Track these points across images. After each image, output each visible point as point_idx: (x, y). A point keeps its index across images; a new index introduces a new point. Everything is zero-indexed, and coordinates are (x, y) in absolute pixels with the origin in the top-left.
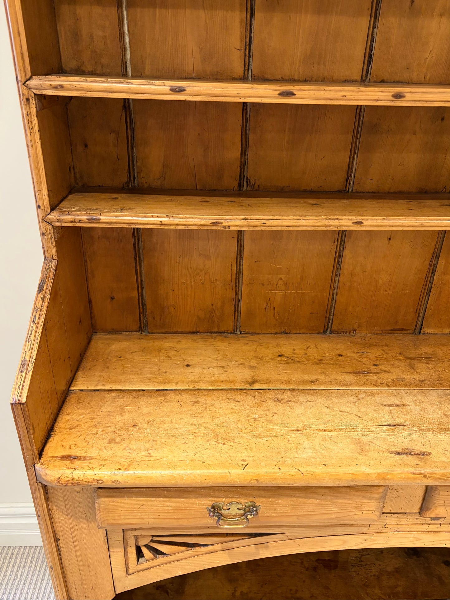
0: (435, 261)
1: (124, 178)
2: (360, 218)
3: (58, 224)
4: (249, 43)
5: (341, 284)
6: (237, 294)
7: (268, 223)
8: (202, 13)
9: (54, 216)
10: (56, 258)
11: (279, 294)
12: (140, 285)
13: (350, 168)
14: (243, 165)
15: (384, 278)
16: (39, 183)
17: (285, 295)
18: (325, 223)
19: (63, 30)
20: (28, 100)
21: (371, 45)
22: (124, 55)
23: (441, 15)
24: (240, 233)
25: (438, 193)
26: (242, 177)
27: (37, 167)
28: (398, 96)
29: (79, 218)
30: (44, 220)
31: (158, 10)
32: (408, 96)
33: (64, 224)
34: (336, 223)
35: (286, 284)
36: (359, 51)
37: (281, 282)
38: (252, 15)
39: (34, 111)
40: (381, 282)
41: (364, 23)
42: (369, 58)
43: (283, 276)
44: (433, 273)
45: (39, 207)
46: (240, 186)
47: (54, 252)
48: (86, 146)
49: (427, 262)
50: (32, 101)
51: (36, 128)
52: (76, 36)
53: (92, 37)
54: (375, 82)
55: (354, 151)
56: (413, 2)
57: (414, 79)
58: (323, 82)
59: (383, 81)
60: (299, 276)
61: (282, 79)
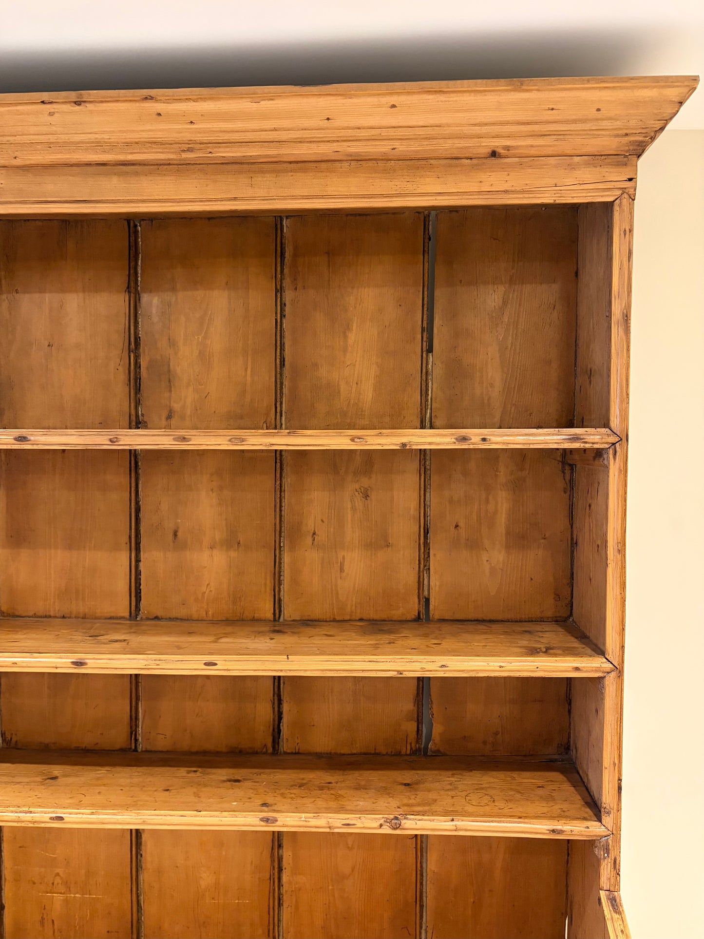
0: (277, 851)
11: (58, 898)
13: (134, 719)
15: (206, 879)
17: (66, 901)
23: (212, 548)
25: (254, 753)
35: (66, 884)
36: (122, 585)
37: (58, 880)
40: (203, 884)
42: (136, 593)
43: (61, 871)
44: (280, 870)
49: (267, 854)
54: (148, 619)
55: (135, 699)
56: (175, 534)
57: (195, 616)
58: (84, 618)
59: (157, 618)
60: (83, 872)
61: (35, 616)
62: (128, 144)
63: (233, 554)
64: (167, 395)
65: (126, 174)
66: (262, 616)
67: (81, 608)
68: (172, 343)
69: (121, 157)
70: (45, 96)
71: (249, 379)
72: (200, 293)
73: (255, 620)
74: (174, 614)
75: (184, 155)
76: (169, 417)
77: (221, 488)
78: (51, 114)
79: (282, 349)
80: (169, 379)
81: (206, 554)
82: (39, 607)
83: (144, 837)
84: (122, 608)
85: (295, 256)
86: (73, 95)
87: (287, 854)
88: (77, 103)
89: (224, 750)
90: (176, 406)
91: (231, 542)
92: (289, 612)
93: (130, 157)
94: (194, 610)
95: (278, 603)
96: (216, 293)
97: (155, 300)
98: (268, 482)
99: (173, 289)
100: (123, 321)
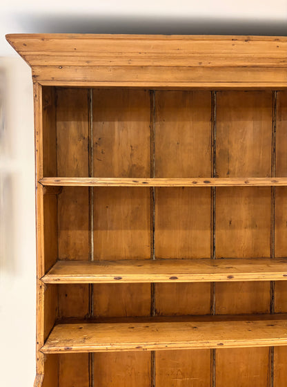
0: (271, 354)
1: (86, 311)
2: (221, 341)
3: (47, 353)
4: (153, 243)
5: (217, 373)
6: (152, 382)
7: (169, 346)
8: (129, 231)
9: (45, 348)
10: (43, 373)
11: (179, 381)
12: (91, 378)
13: (212, 301)
14: (153, 302)
15: (243, 368)
16: (40, 329)
17: (183, 382)
18: (201, 345)
19: (60, 241)
20: (41, 287)
21: (214, 242)
22: (91, 251)
23: (245, 228)
24: (153, 352)
25: (263, 314)
26: (152, 309)
27: (40, 321)
28: (230, 277)
29: (60, 348)
30: (40, 351)
31: (108, 231)
32: (235, 277)
33: (50, 353)
34: (208, 345)
35: (183, 374)
36: (208, 245)
37: (179, 372)
38: (154, 231)
39: (43, 292)
40: (241, 370)
41: (208, 233)
42: (213, 248)
43: (180, 369)
44: (272, 362)
45: (38, 343)
46: (152, 313)
47: (42, 370)
48: (66, 295)
49: (267, 356)
50: (43, 287)
51: (43, 300)
52: (67, 244)
53: (75, 244)
54: (218, 259)
55: (212, 293)
56: (230, 223)
57: (238, 256)
58: (192, 259)
59: (222, 258)
60: (190, 368)
61: (171, 259)
62: (259, 58)
63: (254, 230)
64: (227, 164)
65: (254, 71)
66: (266, 256)
67: (190, 254)
68: (229, 143)
69: (254, 64)
70: (234, 37)
71: (261, 157)
72: (241, 122)
73: (263, 258)
74: (229, 256)
75: (281, 64)
76: (228, 173)
77: (249, 203)
78: (233, 45)
79: (275, 145)
80: (228, 158)
81: (243, 231)
82: (173, 255)
83: (217, 351)
84: (208, 254)
85: (280, 107)
86: (246, 37)
87: (276, 355)
88: (246, 41)
89: (250, 313)
90: (231, 169)
91: (254, 225)
92: (277, 254)
93: (258, 64)
94: (238, 255)
95: (272, 251)
96: (248, 122)
97: (222, 125)
98: (268, 200)
99: (230, 120)
100: (209, 134)
